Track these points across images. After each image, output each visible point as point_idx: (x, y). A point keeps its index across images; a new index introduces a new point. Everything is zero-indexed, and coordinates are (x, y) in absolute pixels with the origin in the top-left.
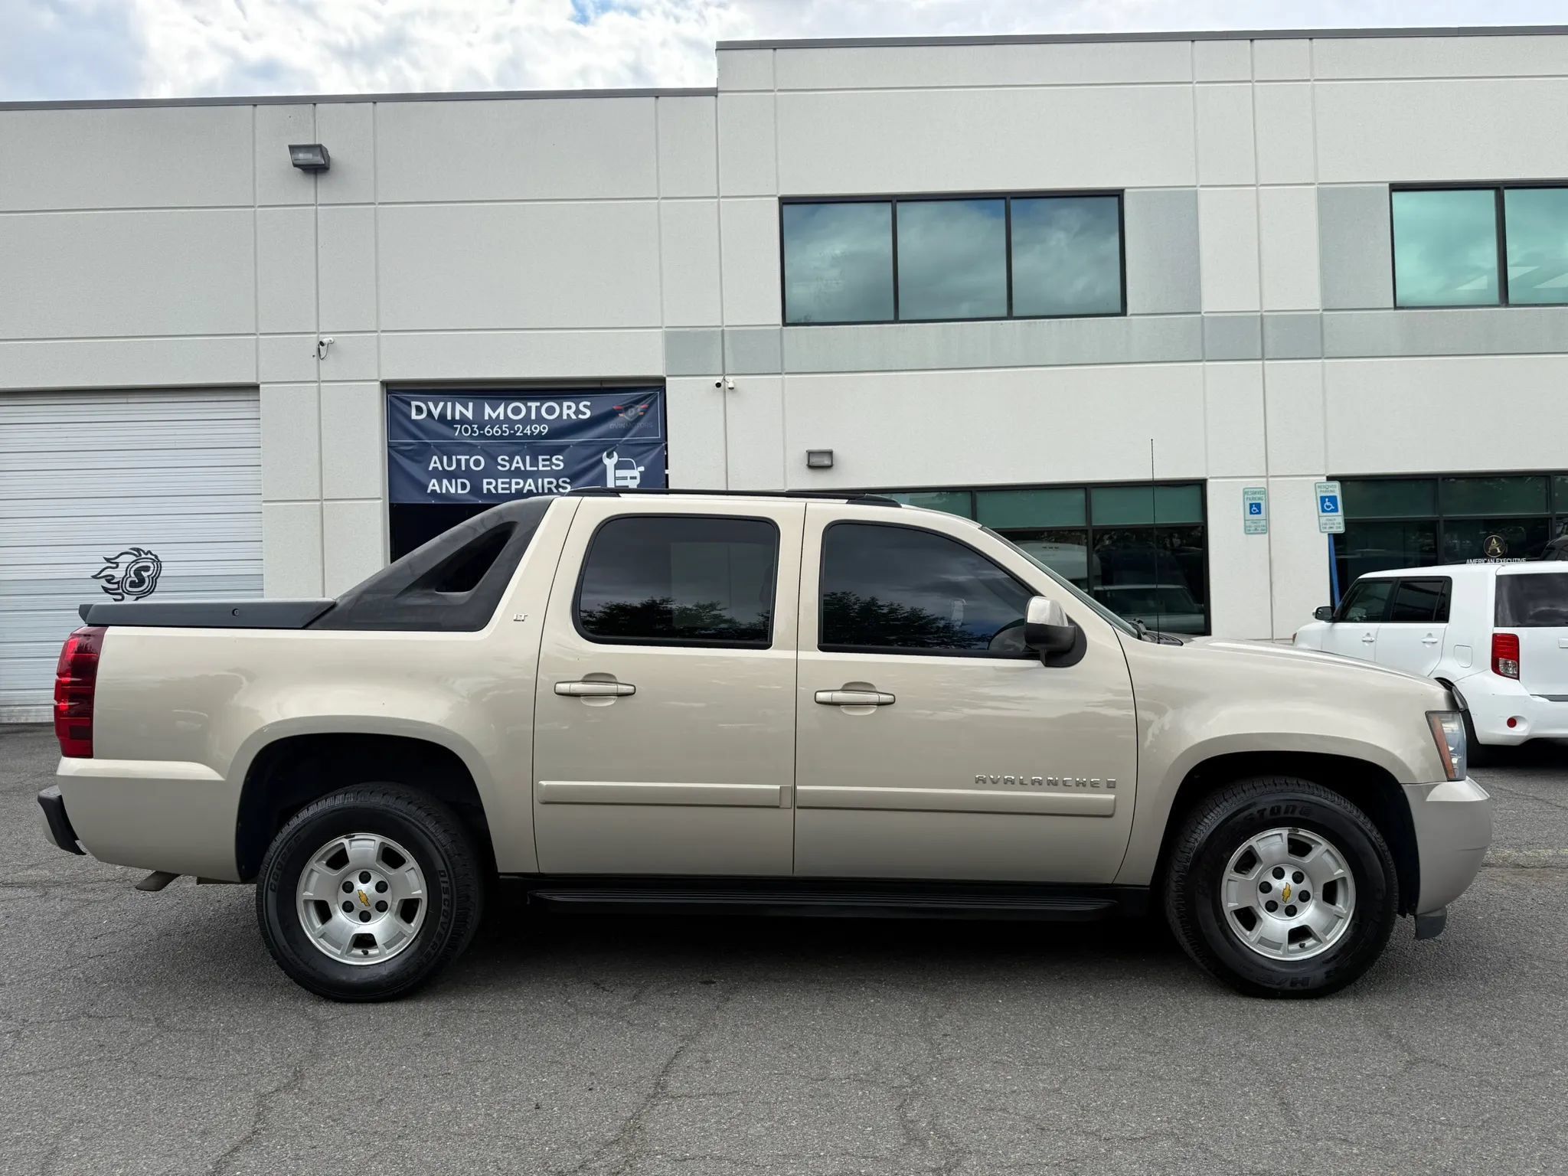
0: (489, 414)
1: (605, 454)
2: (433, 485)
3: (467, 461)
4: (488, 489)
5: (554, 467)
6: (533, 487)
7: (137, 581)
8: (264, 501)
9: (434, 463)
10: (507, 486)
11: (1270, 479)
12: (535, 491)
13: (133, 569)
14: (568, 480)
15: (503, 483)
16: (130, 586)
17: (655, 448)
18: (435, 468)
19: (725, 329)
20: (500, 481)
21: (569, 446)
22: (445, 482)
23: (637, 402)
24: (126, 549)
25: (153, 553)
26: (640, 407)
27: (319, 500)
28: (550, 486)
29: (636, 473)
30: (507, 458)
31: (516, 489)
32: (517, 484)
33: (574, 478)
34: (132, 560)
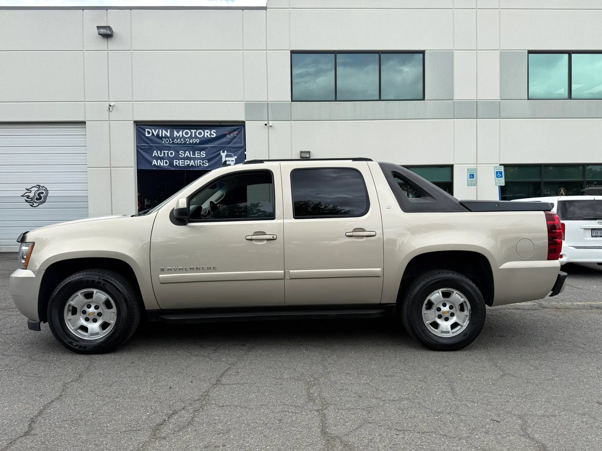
0: (176, 135)
1: (222, 151)
2: (154, 162)
3: (168, 153)
4: (176, 164)
5: (201, 156)
6: (193, 164)
7: (39, 198)
8: (88, 167)
9: (155, 153)
10: (183, 163)
11: (478, 165)
12: (194, 165)
13: (37, 193)
14: (207, 161)
15: (181, 162)
16: (36, 200)
17: (241, 149)
18: (155, 156)
19: (269, 102)
21: (207, 148)
22: (159, 161)
23: (234, 131)
24: (34, 185)
25: (45, 187)
26: (236, 133)
27: (109, 167)
28: (200, 163)
29: (234, 159)
30: (183, 152)
31: (187, 165)
32: (187, 162)
33: (209, 160)
34: (36, 190)
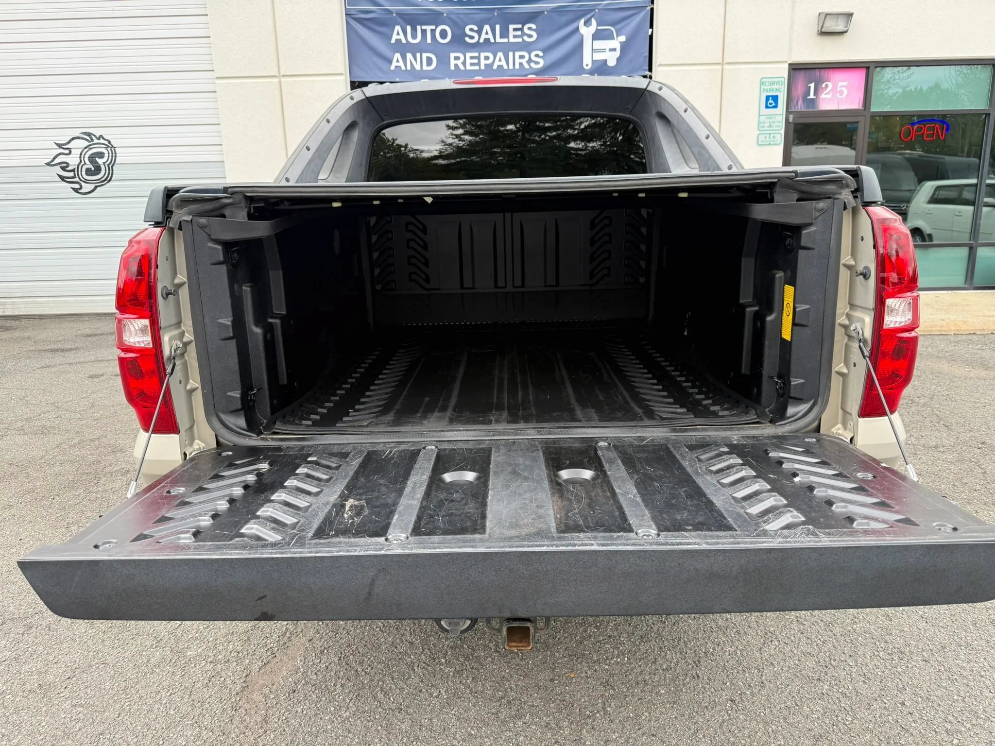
1: (582, 21)
2: (397, 60)
3: (433, 31)
4: (456, 65)
5: (526, 38)
6: (503, 63)
7: (93, 169)
8: (217, 78)
9: (397, 34)
10: (476, 61)
12: (506, 67)
13: (87, 156)
14: (541, 54)
15: (471, 58)
16: (87, 174)
17: (641, 12)
18: (398, 41)
20: (468, 55)
21: (543, 12)
22: (409, 56)
24: (77, 133)
25: (105, 138)
27: (276, 76)
28: (521, 61)
29: (616, 43)
30: (476, 28)
31: (486, 65)
32: (486, 59)
33: (547, 50)
34: (84, 146)
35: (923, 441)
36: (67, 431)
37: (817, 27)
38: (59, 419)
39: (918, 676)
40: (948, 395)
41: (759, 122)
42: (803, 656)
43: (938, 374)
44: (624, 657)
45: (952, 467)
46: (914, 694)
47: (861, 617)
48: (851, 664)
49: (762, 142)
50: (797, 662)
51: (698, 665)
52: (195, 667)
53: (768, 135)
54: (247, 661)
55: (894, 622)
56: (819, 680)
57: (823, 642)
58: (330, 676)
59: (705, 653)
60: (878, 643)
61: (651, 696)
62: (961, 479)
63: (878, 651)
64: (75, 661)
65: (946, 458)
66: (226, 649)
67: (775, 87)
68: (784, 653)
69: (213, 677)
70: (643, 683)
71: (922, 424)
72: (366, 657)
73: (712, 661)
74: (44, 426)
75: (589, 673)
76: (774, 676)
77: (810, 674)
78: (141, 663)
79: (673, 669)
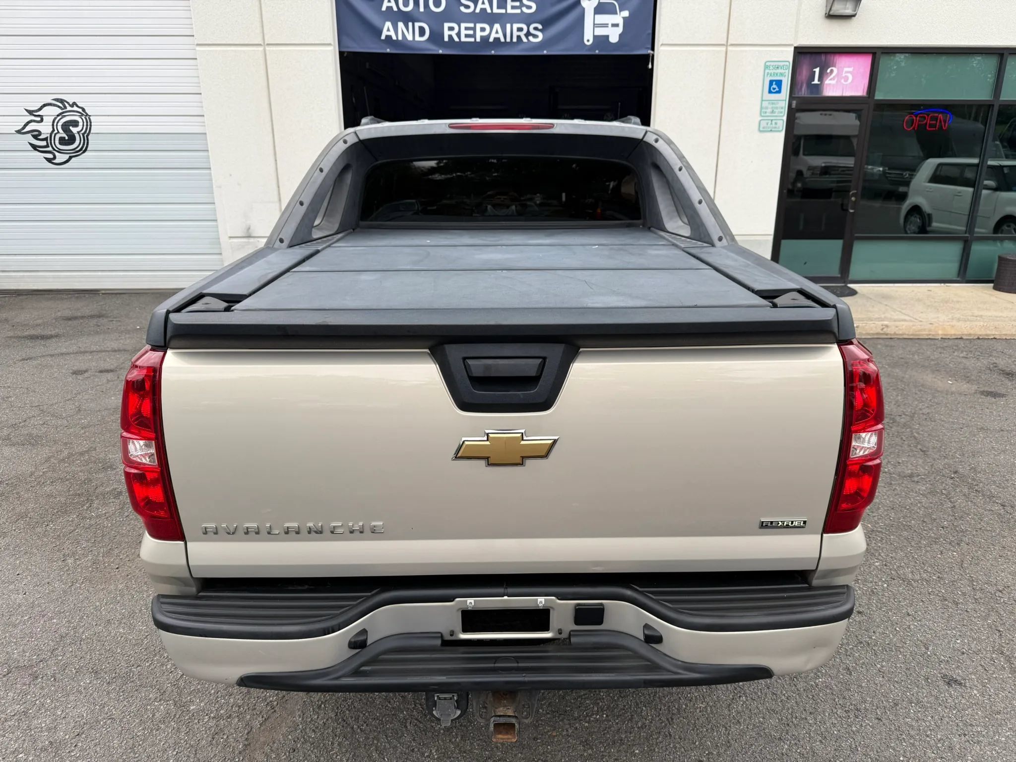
2: (388, 29)
3: (426, 1)
4: (450, 37)
5: (525, 10)
6: (500, 35)
7: (67, 138)
8: (198, 45)
9: (388, 2)
10: (471, 32)
12: (502, 40)
13: (60, 124)
14: (540, 27)
15: (466, 29)
16: (60, 143)
18: (389, 8)
20: (463, 25)
22: (401, 25)
24: (48, 99)
25: (80, 105)
27: (260, 45)
28: (519, 33)
29: (619, 18)
31: (482, 37)
32: (482, 31)
33: (547, 23)
34: (57, 114)
35: (899, 469)
36: (55, 442)
37: (825, 9)
38: (45, 426)
39: (870, 736)
40: (928, 413)
41: (761, 108)
42: (767, 713)
43: (921, 388)
44: (604, 714)
45: (924, 500)
46: (864, 754)
47: (824, 671)
48: (811, 722)
49: (763, 128)
50: (761, 720)
51: (671, 723)
52: (199, 723)
53: (770, 122)
54: (249, 717)
55: (854, 676)
56: (780, 739)
57: (787, 698)
58: (328, 733)
59: (677, 709)
60: (837, 700)
61: (626, 756)
62: (930, 515)
63: (836, 708)
64: (83, 716)
65: (919, 490)
66: (227, 703)
67: (779, 71)
68: (750, 710)
69: (216, 734)
70: (619, 742)
71: (900, 448)
72: (362, 712)
73: (683, 718)
74: (30, 435)
75: (570, 731)
76: (739, 735)
77: (773, 733)
78: (147, 718)
79: (647, 727)
